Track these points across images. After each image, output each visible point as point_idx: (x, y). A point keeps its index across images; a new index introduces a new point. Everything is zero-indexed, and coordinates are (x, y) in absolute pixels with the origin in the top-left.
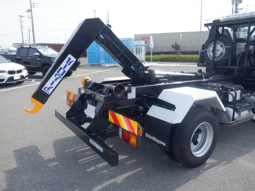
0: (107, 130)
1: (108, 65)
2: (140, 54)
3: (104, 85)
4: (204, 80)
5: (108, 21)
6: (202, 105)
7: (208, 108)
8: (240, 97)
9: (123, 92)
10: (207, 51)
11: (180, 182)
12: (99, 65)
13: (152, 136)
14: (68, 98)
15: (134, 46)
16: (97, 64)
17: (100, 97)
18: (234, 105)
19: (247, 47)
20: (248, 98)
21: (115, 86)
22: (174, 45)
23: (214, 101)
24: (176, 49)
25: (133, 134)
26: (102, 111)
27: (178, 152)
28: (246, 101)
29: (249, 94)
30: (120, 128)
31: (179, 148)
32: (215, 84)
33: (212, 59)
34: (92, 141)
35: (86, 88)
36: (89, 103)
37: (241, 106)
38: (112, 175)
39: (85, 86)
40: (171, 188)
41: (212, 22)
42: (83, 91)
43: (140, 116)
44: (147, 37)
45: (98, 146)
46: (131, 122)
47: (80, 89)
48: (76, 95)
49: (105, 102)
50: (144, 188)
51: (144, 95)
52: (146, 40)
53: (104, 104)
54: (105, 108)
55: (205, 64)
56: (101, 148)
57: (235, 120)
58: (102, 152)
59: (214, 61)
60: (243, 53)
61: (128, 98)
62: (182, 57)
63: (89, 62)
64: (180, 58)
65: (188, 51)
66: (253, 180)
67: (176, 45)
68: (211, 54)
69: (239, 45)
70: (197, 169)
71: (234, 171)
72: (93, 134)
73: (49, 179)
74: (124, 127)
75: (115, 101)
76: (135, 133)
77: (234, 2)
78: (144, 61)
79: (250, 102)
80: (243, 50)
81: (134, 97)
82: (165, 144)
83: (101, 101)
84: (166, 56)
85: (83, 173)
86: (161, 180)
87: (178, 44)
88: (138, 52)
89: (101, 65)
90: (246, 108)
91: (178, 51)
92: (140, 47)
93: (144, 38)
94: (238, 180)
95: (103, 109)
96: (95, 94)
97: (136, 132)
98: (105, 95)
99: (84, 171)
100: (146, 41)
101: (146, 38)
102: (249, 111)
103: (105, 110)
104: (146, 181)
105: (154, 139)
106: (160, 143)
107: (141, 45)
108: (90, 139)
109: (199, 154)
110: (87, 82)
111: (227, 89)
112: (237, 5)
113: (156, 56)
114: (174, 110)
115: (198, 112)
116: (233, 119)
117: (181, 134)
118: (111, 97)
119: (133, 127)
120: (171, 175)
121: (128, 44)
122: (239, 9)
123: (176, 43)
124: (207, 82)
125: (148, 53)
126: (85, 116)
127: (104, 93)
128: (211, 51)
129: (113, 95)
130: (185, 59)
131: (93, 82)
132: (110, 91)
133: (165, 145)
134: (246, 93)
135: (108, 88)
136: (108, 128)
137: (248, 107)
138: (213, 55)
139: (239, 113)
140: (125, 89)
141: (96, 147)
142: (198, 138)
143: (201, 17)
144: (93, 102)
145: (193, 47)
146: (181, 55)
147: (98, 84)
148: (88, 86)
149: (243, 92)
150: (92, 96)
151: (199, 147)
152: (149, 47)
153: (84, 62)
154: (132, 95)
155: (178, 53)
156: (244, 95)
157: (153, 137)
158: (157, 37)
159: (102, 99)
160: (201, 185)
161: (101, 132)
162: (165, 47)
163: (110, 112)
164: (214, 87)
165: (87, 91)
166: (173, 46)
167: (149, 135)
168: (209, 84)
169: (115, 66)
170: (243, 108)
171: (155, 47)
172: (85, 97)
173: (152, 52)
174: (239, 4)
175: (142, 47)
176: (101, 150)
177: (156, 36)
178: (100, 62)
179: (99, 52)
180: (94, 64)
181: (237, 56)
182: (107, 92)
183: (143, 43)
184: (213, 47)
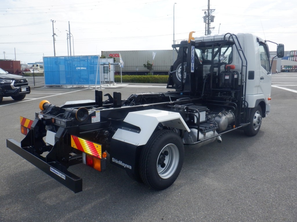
0: (70, 157)
1: (70, 86)
2: (108, 74)
3: (65, 109)
4: (171, 102)
5: (69, 35)
6: (169, 128)
7: (176, 130)
8: (206, 118)
9: (86, 115)
10: (175, 72)
11: (147, 206)
12: (59, 86)
13: (118, 160)
14: (22, 125)
15: (101, 65)
16: (57, 85)
17: (61, 122)
18: (198, 126)
19: (212, 69)
20: (213, 119)
21: (78, 110)
22: (146, 64)
23: (179, 122)
24: (149, 69)
25: (97, 158)
26: (63, 136)
27: (145, 174)
28: (211, 122)
29: (214, 115)
30: (83, 153)
31: (145, 170)
32: (180, 106)
33: (180, 81)
34: (53, 169)
35: (44, 113)
36: (48, 129)
37: (205, 127)
38: (76, 206)
39: (43, 111)
40: (138, 212)
41: (179, 43)
42: (41, 117)
43: (105, 140)
44: (117, 54)
45: (60, 174)
46: (95, 146)
47: (37, 115)
48: (33, 121)
49: (67, 126)
50: (110, 215)
51: (110, 119)
52: (115, 57)
53: (65, 129)
54: (66, 133)
55: (174, 86)
56: (63, 175)
57: (200, 140)
58: (65, 179)
59: (183, 82)
60: (209, 75)
61: (93, 122)
62: (154, 77)
63: (47, 83)
64: (152, 79)
65: (161, 71)
66: (215, 196)
67: (148, 64)
68: (180, 75)
69: (205, 67)
70: (164, 191)
71: (199, 190)
72: (55, 162)
73: (3, 218)
74: (87, 151)
75: (78, 126)
76: (99, 157)
77: (206, 20)
78: (113, 82)
79: (215, 123)
80: (209, 72)
81: (99, 121)
82: (131, 167)
83: (62, 126)
84: (138, 76)
85: (43, 207)
86: (128, 205)
87: (151, 63)
88: (105, 72)
89: (62, 86)
90: (211, 128)
91: (150, 70)
92: (108, 66)
93: (112, 55)
94: (201, 197)
95: (65, 134)
96: (55, 119)
97: (100, 155)
98: (67, 119)
99: (45, 205)
100: (114, 59)
101: (115, 56)
102: (214, 132)
103: (67, 135)
104: (113, 208)
105: (120, 163)
106: (126, 167)
107: (109, 64)
108: (51, 168)
109: (166, 176)
110: (45, 106)
111: (192, 111)
112: (209, 24)
113: (127, 77)
114: (139, 133)
115: (163, 134)
116: (198, 140)
117: (147, 156)
118: (73, 121)
119: (97, 150)
120: (139, 199)
121: (93, 62)
122: (212, 28)
123: (149, 62)
124: (174, 104)
125: (117, 73)
126: (44, 143)
127: (66, 117)
128: (179, 73)
129: (76, 119)
130: (158, 79)
131: (53, 105)
132: (73, 115)
133: (131, 169)
134: (212, 114)
135: (70, 112)
136: (71, 155)
137: (212, 128)
138: (181, 77)
139: (204, 134)
140: (88, 112)
141: (58, 175)
142: (165, 160)
143: (174, 34)
144: (53, 128)
145: (166, 66)
146: (153, 75)
147: (58, 108)
148: (46, 110)
149: (209, 113)
150: (52, 121)
151: (166, 169)
152: (118, 66)
153: (40, 82)
154: (96, 119)
155: (151, 73)
156: (209, 117)
157: (120, 161)
158: (128, 55)
159: (63, 124)
160: (167, 206)
161: (62, 160)
162: (137, 67)
163: (73, 137)
164: (179, 109)
165: (46, 116)
166: (145, 66)
167: (116, 159)
168: (174, 106)
169: (79, 87)
170: (208, 129)
171: (125, 66)
172: (44, 122)
173: (121, 72)
174: (211, 23)
175: (110, 65)
176: (63, 178)
177: (126, 54)
178: (61, 83)
179: (59, 71)
180: (52, 85)
181: (204, 78)
182: (69, 117)
183: (111, 61)
184: (181, 69)
